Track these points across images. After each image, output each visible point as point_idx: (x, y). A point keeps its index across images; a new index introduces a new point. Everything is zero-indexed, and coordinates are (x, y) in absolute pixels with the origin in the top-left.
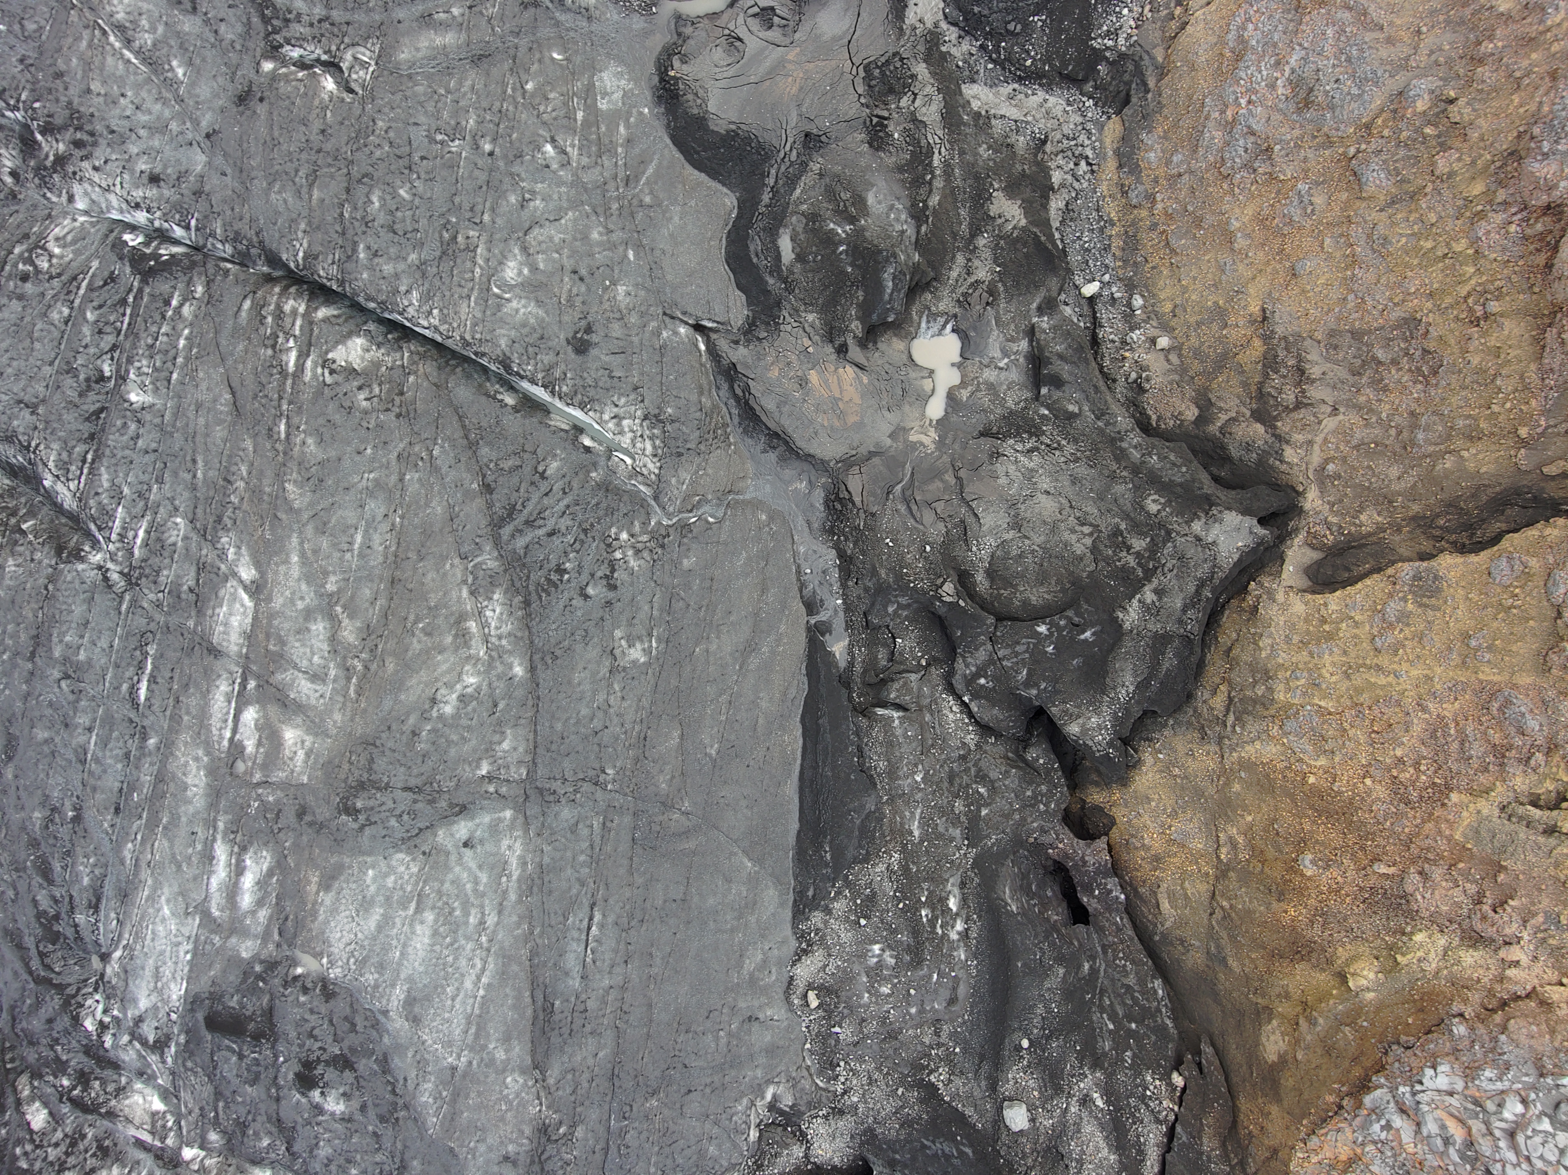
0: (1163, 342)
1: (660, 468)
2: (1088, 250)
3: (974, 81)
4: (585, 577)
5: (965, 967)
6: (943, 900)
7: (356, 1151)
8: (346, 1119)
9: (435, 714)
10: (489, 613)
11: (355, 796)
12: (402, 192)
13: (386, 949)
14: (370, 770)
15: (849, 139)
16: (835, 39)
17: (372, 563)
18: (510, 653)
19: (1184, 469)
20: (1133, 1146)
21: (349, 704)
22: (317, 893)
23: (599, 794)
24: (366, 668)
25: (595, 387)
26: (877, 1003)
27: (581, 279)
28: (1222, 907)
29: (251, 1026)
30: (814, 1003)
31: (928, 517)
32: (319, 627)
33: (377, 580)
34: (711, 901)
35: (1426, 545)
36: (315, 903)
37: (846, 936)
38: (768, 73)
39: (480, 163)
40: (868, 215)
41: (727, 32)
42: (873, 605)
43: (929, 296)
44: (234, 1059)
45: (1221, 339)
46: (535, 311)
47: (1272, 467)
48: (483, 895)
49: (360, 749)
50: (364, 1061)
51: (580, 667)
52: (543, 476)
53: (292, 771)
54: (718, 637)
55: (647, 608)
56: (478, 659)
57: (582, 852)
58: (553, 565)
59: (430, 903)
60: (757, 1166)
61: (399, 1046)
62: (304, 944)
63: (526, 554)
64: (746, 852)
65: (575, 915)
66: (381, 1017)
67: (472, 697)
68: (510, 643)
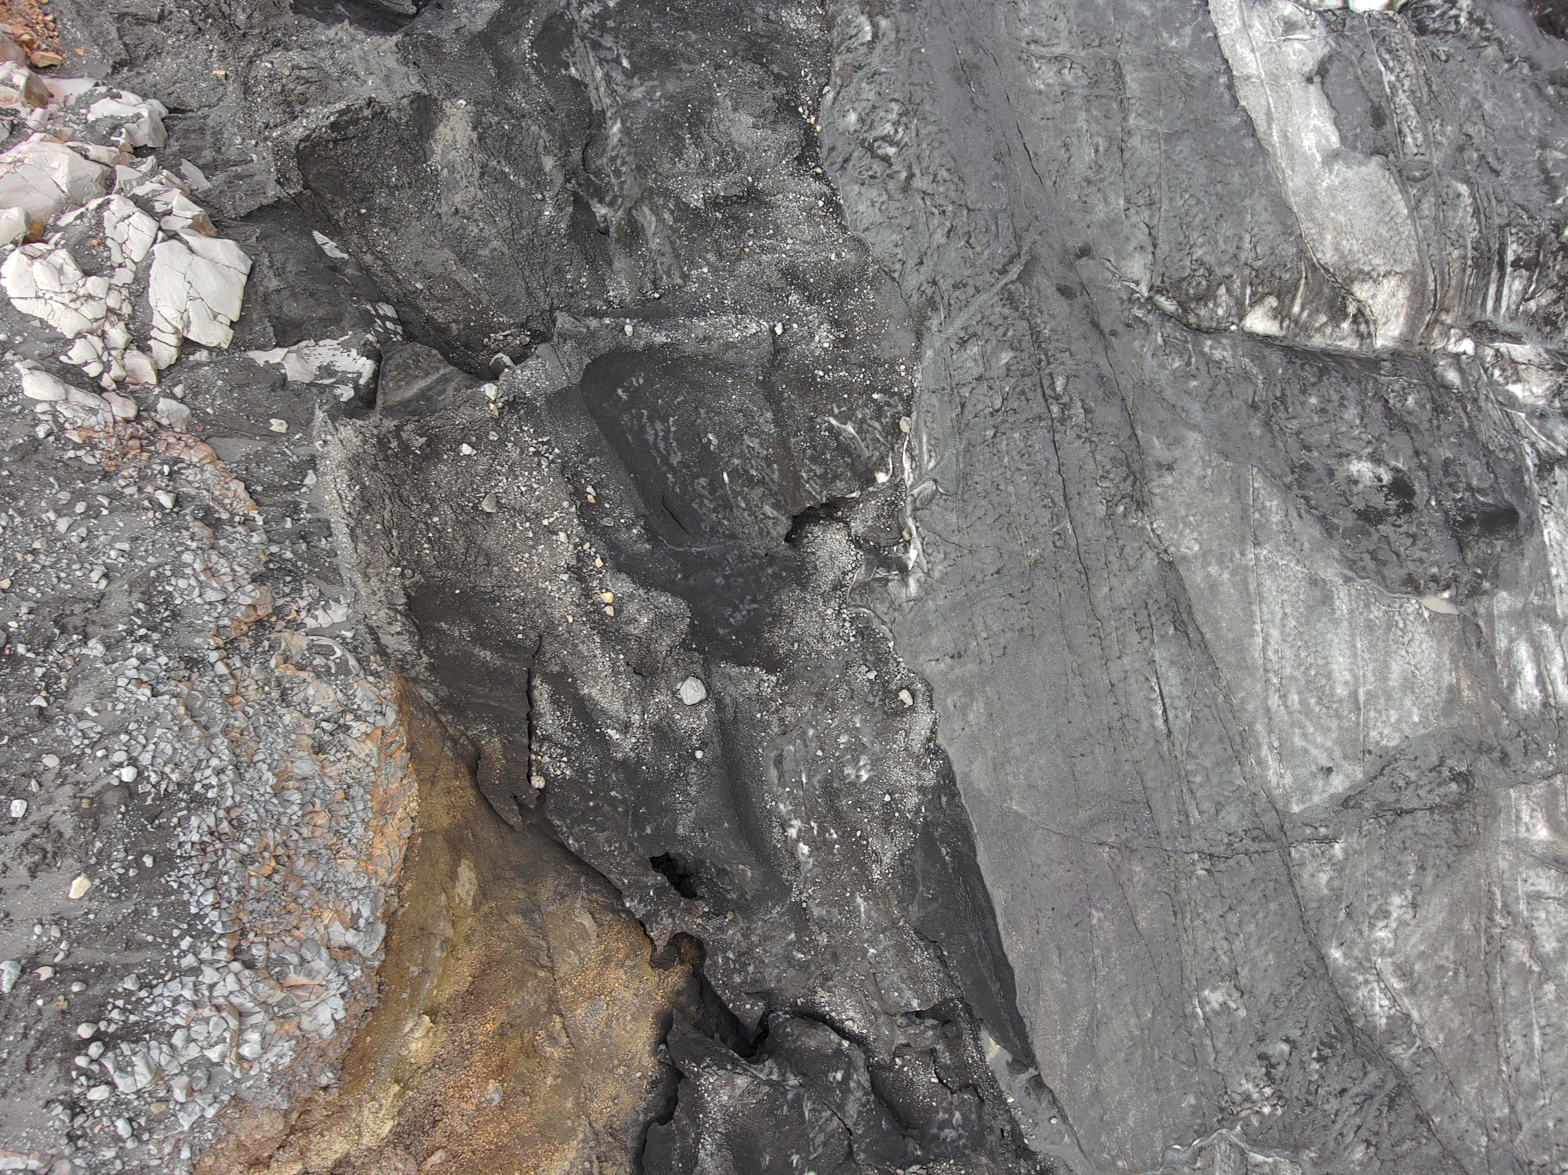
4: (1295, 1060)
5: (776, 799)
6: (815, 849)
7: (1321, 424)
8: (1343, 455)
9: (1408, 891)
10: (1386, 1003)
11: (1461, 794)
13: (1372, 646)
14: (1455, 822)
17: (1517, 1021)
18: (1350, 968)
20: (565, 703)
21: (1496, 878)
22: (1458, 680)
23: (1205, 846)
24: (1491, 919)
26: (846, 722)
28: (543, 967)
29: (1476, 530)
30: (904, 695)
32: (1549, 946)
33: (1508, 1007)
34: (1042, 762)
36: (1457, 668)
37: (897, 774)
42: (978, 1115)
44: (1475, 482)
48: (1292, 724)
49: (1470, 839)
50: (1350, 523)
51: (1271, 970)
52: (1368, 1143)
53: (1528, 797)
54: (1130, 1032)
55: (1219, 1045)
56: (1382, 955)
57: (1201, 785)
58: (1332, 1062)
59: (1345, 704)
60: (893, 503)
61: (1320, 550)
62: (1452, 622)
63: (1364, 1067)
64: (1023, 817)
65: (1186, 722)
66: (1350, 574)
67: (1376, 917)
68: (1354, 977)
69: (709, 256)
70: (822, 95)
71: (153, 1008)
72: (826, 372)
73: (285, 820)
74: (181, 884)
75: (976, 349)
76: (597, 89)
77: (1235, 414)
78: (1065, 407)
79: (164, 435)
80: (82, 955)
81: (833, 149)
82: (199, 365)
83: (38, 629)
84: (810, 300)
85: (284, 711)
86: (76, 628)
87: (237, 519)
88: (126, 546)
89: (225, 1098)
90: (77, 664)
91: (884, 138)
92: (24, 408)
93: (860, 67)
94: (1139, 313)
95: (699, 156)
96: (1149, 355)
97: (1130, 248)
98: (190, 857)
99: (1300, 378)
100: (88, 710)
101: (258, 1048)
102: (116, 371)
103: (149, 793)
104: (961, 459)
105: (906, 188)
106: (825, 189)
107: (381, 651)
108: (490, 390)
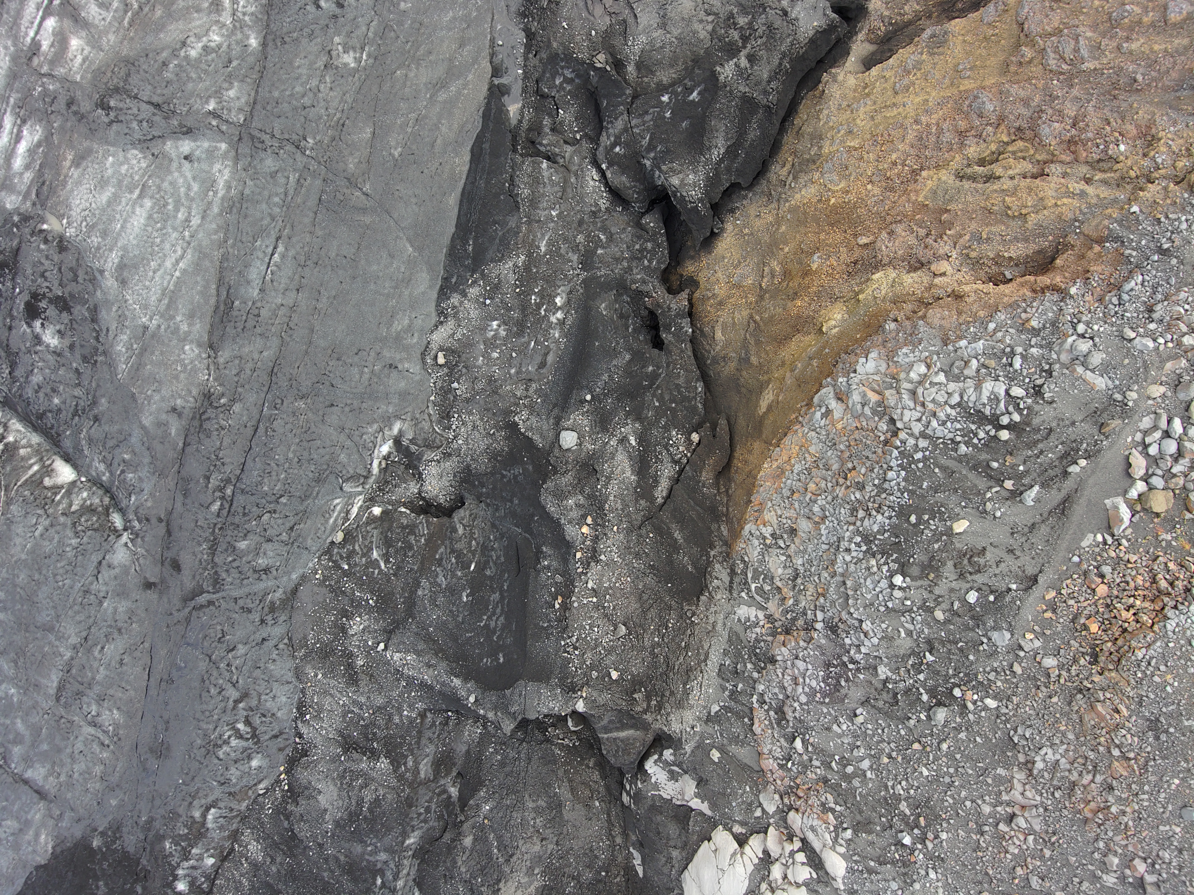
5: (557, 341)
6: (552, 296)
7: (60, 382)
8: (57, 353)
9: (182, 54)
11: (111, 96)
13: (111, 220)
14: (126, 80)
18: (250, 28)
20: (651, 477)
21: (122, 31)
22: (70, 168)
23: (298, 155)
24: (141, 8)
26: (487, 364)
28: (755, 321)
30: (442, 360)
31: (598, 10)
34: (375, 267)
36: (66, 176)
37: (474, 313)
48: (192, 200)
49: (122, 64)
50: (79, 307)
51: (302, 55)
53: (70, 70)
54: (417, 69)
55: (364, 28)
56: (224, 25)
57: (277, 195)
59: (150, 194)
60: (380, 490)
61: (107, 301)
62: (51, 207)
64: (409, 240)
66: (97, 275)
67: (213, 50)
68: (251, 21)
69: (397, 721)
70: (267, 789)
71: (959, 426)
72: (367, 600)
73: (829, 498)
74: (902, 494)
75: (260, 561)
76: (408, 874)
77: (111, 421)
78: (221, 489)
79: (782, 789)
80: (981, 483)
81: (281, 750)
82: (742, 824)
83: (910, 705)
84: (351, 655)
85: (800, 568)
86: (888, 692)
87: (766, 707)
88: (835, 727)
89: (950, 347)
90: (898, 669)
91: (240, 737)
92: (851, 856)
93: (230, 794)
94: (136, 524)
95: (365, 792)
96: (146, 492)
97: (117, 570)
98: (889, 507)
99: (58, 421)
100: (903, 635)
101: (915, 368)
102: (788, 848)
103: (892, 561)
104: (315, 493)
105: (245, 696)
106: (300, 725)
107: (733, 573)
108: (580, 707)
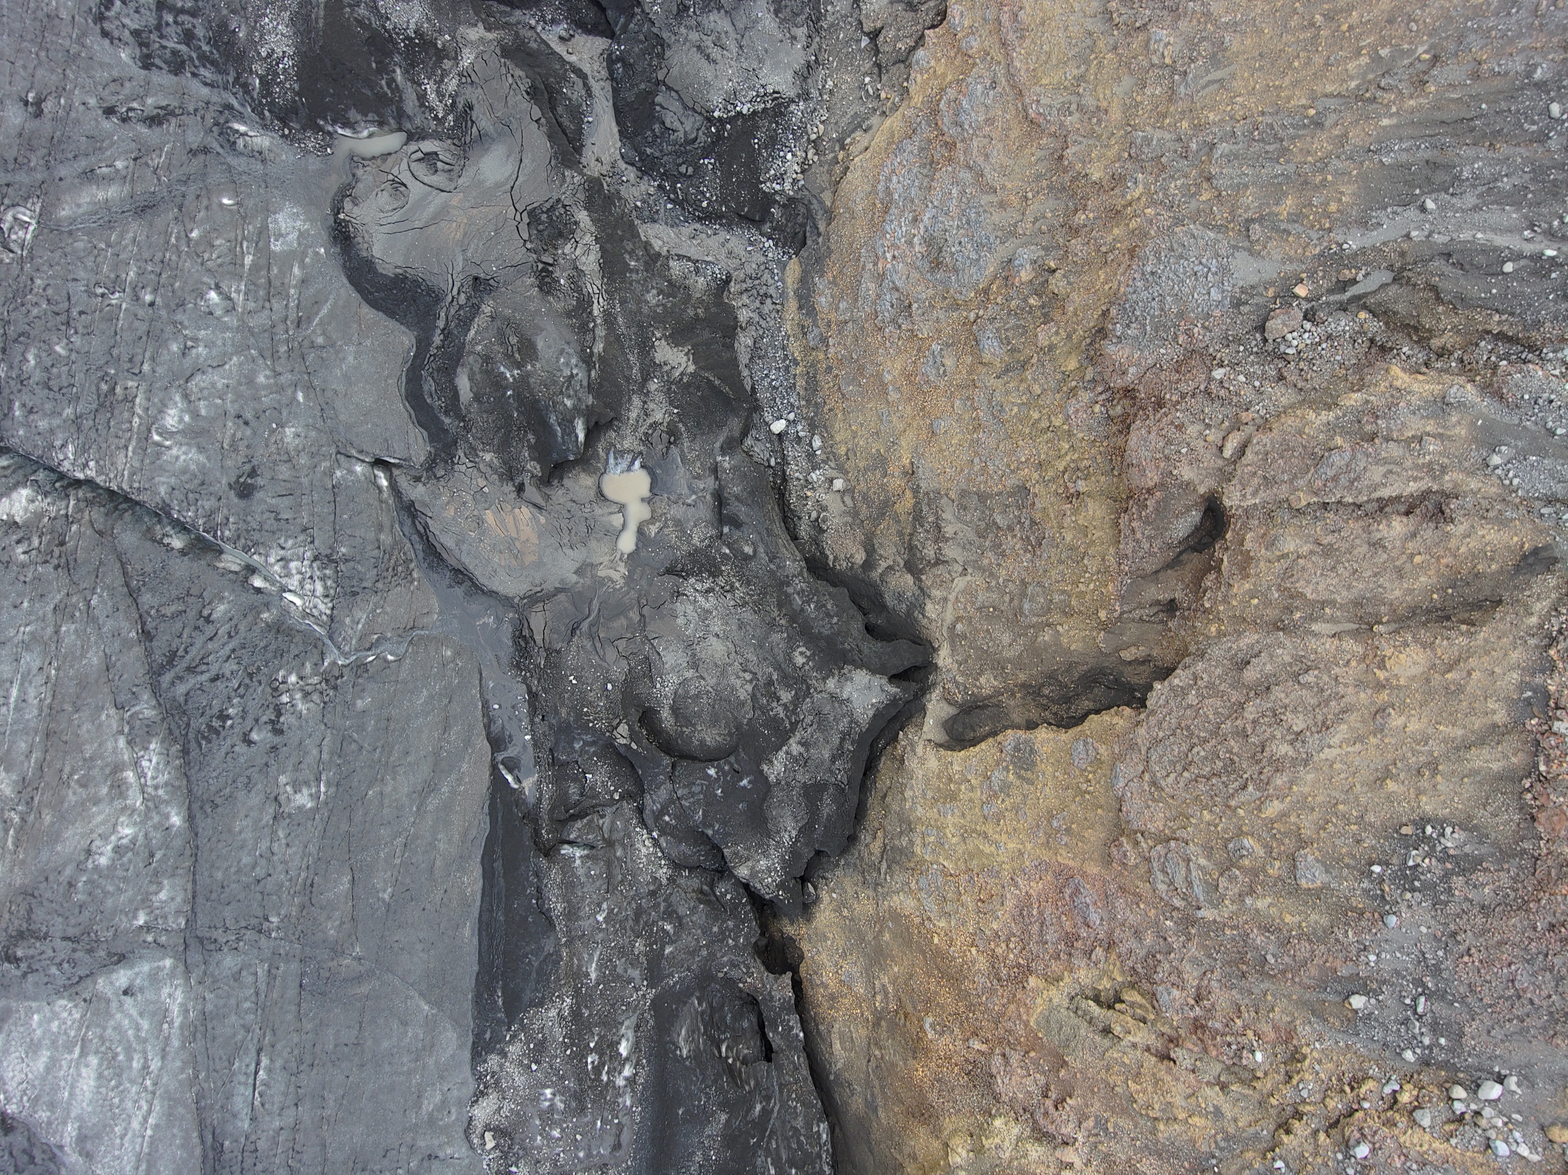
0: (839, 484)
1: (333, 609)
2: (775, 388)
3: (654, 221)
4: (249, 722)
9: (90, 865)
10: (145, 763)
11: (15, 946)
12: (58, 348)
13: (56, 1089)
14: (29, 918)
15: (518, 283)
16: (498, 185)
17: (27, 717)
18: (167, 802)
19: (835, 620)
21: (8, 856)
23: (263, 941)
24: (23, 820)
25: (260, 530)
27: (246, 423)
28: (875, 1056)
31: (611, 654)
33: (32, 733)
34: (386, 1045)
35: (1034, 714)
38: (433, 218)
39: (141, 313)
40: (537, 359)
41: (391, 177)
42: (557, 743)
43: (614, 434)
45: (883, 487)
46: (196, 457)
47: (916, 620)
48: (145, 1041)
49: (20, 899)
51: (241, 815)
52: (208, 620)
54: (394, 779)
55: (315, 752)
56: (134, 810)
57: (246, 999)
58: (215, 711)
59: (93, 1048)
63: (186, 701)
64: (423, 996)
65: (241, 1060)
66: (57, 1151)
67: (127, 848)
68: (167, 793)
